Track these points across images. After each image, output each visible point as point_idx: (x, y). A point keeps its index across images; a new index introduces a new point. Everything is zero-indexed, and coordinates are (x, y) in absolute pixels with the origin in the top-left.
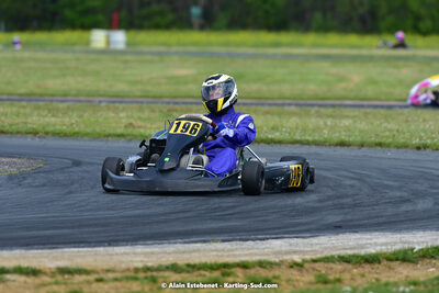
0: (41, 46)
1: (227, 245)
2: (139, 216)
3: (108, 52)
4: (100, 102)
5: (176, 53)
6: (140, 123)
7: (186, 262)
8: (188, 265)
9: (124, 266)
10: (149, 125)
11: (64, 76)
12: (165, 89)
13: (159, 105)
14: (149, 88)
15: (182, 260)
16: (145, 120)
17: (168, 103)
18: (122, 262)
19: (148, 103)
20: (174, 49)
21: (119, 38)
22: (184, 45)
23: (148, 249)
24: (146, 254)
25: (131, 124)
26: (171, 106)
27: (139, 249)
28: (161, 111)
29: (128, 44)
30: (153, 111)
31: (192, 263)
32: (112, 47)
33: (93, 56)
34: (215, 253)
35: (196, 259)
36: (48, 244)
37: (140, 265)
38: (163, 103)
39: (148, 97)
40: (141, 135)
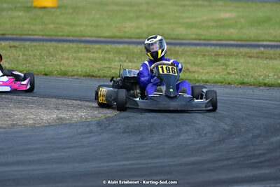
2: (194, 163)
6: (195, 68)
10: (201, 71)
11: (138, 18)
12: (213, 33)
14: (201, 32)
25: (187, 69)
28: (210, 55)
30: (204, 55)
40: (195, 79)
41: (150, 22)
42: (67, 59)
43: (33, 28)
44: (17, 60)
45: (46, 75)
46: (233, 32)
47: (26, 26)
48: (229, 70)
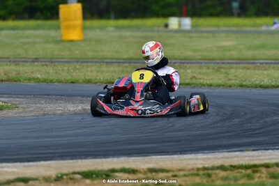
0: (137, 28)
1: (256, 153)
2: (199, 135)
3: (180, 31)
4: (175, 63)
5: (223, 31)
6: (200, 76)
7: (230, 164)
8: (231, 166)
9: (190, 167)
10: (206, 78)
12: (216, 54)
13: (212, 64)
14: (206, 54)
15: (227, 163)
16: (203, 74)
17: (218, 63)
18: (189, 164)
19: (205, 63)
20: (222, 29)
21: (187, 22)
22: (228, 26)
23: (205, 156)
24: (204, 159)
25: (194, 77)
26: (220, 65)
27: (200, 156)
28: (213, 68)
29: (193, 26)
30: (208, 68)
31: (233, 164)
32: (183, 28)
33: (170, 34)
34: (248, 158)
35: (236, 162)
36: (142, 153)
37: (200, 166)
38: (214, 63)
39: (205, 59)
40: (201, 84)
42: (91, 72)
43: (62, 53)
44: (48, 73)
45: (73, 82)
46: (234, 54)
47: (56, 53)
48: (229, 77)
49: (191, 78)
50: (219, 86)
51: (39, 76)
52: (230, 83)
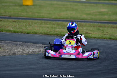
10: (93, 33)
11: (66, 10)
12: (98, 17)
14: (93, 17)
16: (91, 31)
25: (87, 32)
28: (96, 27)
30: (94, 27)
40: (90, 37)
41: (71, 12)
42: (37, 27)
43: (23, 14)
44: (16, 27)
45: (28, 33)
47: (20, 13)
48: (104, 33)
49: (86, 33)
50: (99, 38)
51: (11, 29)
52: (104, 36)
